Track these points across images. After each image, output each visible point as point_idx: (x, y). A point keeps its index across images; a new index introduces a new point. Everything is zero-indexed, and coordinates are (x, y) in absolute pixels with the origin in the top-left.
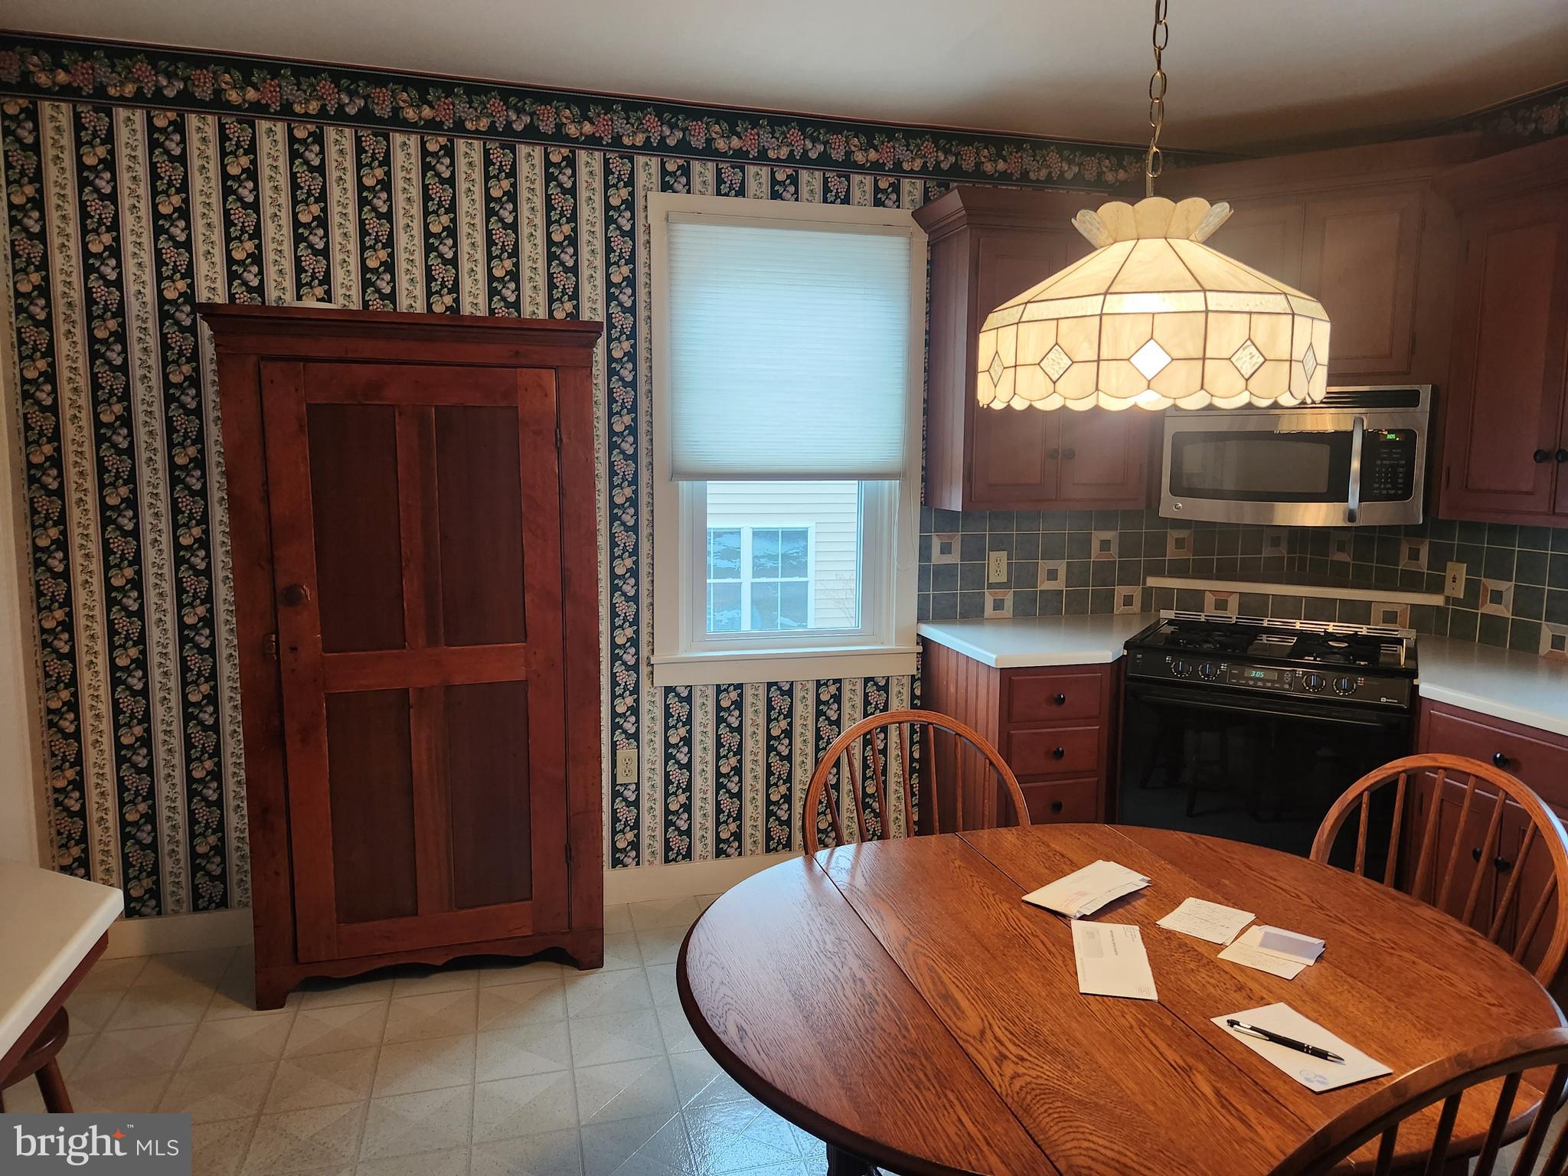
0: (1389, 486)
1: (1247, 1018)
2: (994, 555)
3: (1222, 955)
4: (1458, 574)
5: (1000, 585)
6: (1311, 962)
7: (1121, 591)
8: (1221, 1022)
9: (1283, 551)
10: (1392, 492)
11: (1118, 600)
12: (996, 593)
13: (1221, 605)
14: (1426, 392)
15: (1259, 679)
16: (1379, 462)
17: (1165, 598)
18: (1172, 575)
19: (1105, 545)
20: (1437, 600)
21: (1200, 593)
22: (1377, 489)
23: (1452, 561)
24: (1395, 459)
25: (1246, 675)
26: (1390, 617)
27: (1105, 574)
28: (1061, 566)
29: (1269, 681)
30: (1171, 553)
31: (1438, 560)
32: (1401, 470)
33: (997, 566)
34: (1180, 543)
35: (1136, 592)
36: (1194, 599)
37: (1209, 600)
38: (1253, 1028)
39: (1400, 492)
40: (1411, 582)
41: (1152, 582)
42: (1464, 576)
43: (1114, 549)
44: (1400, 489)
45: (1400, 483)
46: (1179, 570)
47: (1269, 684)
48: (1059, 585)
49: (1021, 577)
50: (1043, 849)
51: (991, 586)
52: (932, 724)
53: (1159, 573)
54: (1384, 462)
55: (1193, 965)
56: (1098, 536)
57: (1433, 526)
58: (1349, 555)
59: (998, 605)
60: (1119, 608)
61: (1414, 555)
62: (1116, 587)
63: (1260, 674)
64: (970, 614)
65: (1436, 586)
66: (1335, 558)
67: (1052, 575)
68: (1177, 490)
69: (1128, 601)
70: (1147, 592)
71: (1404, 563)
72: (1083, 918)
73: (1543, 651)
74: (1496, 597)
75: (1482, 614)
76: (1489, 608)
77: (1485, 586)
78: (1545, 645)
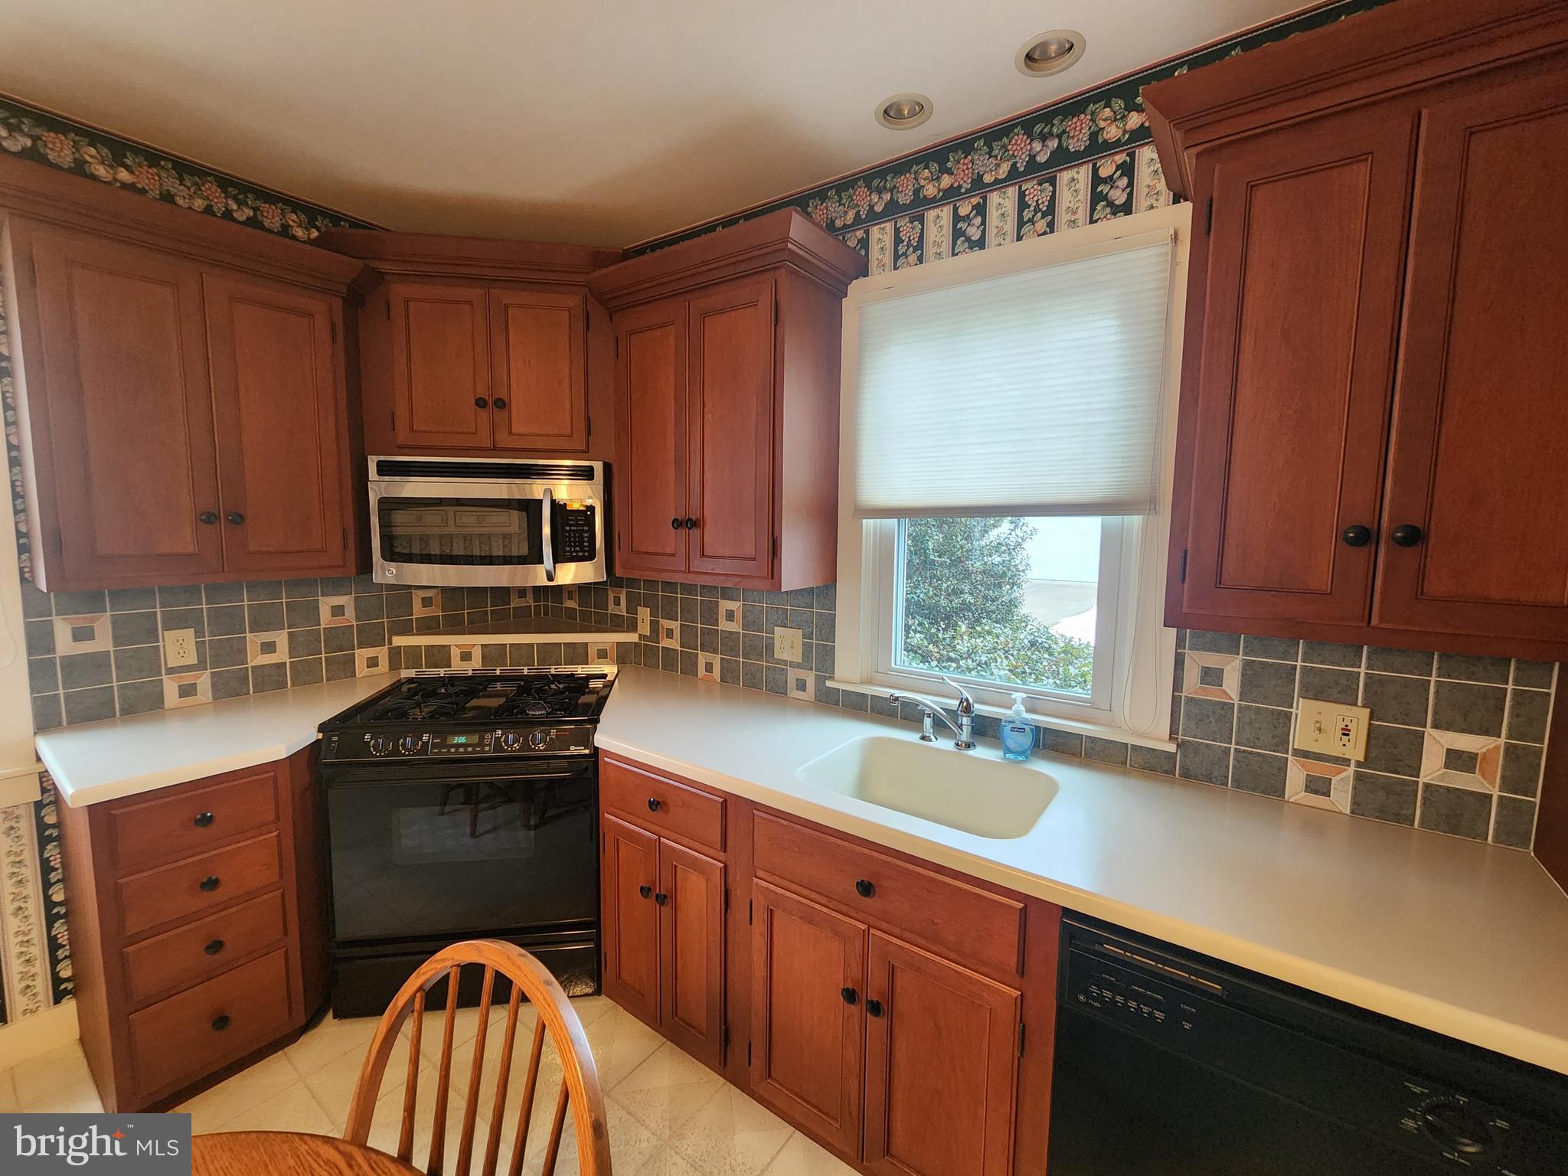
0: (578, 549)
4: (644, 614)
7: (362, 655)
10: (581, 554)
13: (466, 656)
14: (598, 466)
16: (568, 528)
17: (413, 655)
18: (420, 632)
20: (632, 638)
21: (446, 649)
22: (568, 551)
23: (641, 606)
24: (579, 525)
26: (603, 654)
31: (632, 608)
32: (586, 535)
35: (382, 653)
36: (440, 655)
37: (455, 653)
39: (586, 554)
40: (618, 624)
41: (398, 641)
42: (649, 618)
43: (349, 614)
44: (586, 551)
45: (586, 547)
46: (429, 626)
54: (572, 528)
57: (613, 579)
61: (617, 602)
62: (357, 651)
65: (632, 627)
69: (372, 662)
70: (394, 652)
71: (612, 609)
73: (700, 675)
74: (670, 633)
75: (662, 647)
76: (666, 643)
77: (662, 626)
78: (701, 671)
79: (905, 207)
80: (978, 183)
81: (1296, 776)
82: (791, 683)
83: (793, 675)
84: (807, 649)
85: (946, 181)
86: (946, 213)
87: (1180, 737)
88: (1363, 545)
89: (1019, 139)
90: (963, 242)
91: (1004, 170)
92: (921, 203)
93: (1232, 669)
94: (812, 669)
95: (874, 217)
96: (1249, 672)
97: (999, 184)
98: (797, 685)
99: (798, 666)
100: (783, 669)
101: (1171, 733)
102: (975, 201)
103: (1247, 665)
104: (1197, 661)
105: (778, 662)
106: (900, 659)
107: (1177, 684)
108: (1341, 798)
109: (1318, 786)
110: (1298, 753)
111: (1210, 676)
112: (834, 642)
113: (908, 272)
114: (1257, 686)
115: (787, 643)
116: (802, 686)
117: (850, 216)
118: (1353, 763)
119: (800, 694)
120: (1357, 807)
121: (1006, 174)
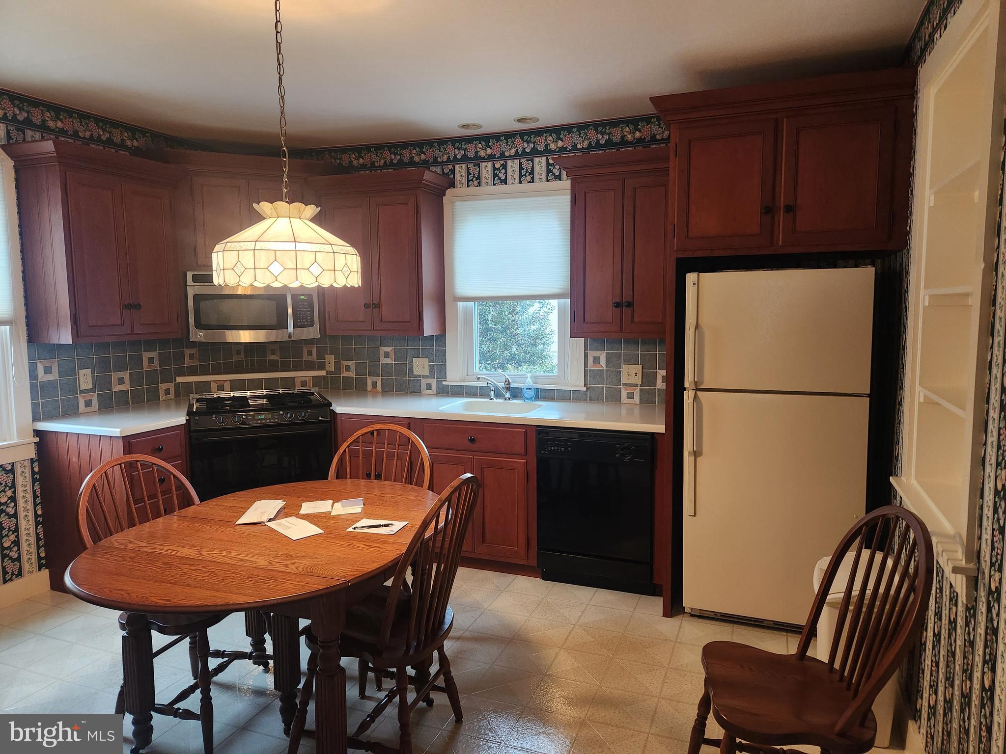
0: (305, 322)
1: (358, 525)
2: (82, 372)
3: (331, 515)
4: (330, 359)
5: (88, 391)
6: (363, 506)
7: (163, 387)
8: (350, 529)
9: (242, 357)
10: (306, 325)
11: (161, 393)
12: (85, 396)
13: (221, 388)
15: (262, 419)
17: (187, 387)
18: (189, 375)
19: (151, 360)
20: (323, 373)
21: (208, 383)
22: (299, 322)
23: (327, 354)
24: (305, 308)
25: (256, 418)
26: (304, 384)
27: (153, 378)
28: (126, 375)
29: (267, 419)
30: (188, 362)
31: (321, 354)
32: (309, 313)
33: (85, 380)
34: (192, 356)
35: (171, 386)
36: (205, 387)
37: (214, 387)
38: (362, 527)
39: (309, 324)
40: (310, 366)
41: (180, 380)
42: (333, 361)
43: (157, 363)
45: (309, 321)
46: (193, 372)
47: (268, 421)
48: (126, 386)
49: (101, 384)
50: (222, 508)
51: (82, 392)
52: (138, 461)
53: (182, 374)
54: (300, 309)
55: (325, 520)
56: (146, 356)
57: (323, 339)
58: (277, 356)
59: (88, 404)
60: (162, 397)
61: (310, 353)
62: (160, 385)
63: (263, 417)
64: (70, 412)
65: (321, 367)
66: (270, 358)
67: (121, 381)
68: (199, 326)
69: (167, 392)
70: (177, 386)
71: (306, 358)
72: (270, 520)
73: (369, 389)
74: (348, 368)
75: (343, 377)
76: (346, 374)
77: (342, 364)
78: (369, 387)
79: (471, 159)
80: (502, 155)
81: (624, 394)
82: (423, 386)
83: (424, 382)
84: (431, 368)
85: (489, 151)
86: (490, 165)
87: (588, 385)
88: (618, 307)
89: (518, 140)
90: (497, 179)
91: (513, 152)
92: (477, 160)
93: (603, 356)
94: (434, 378)
95: (456, 160)
96: (608, 357)
97: (511, 157)
98: (427, 387)
99: (427, 377)
100: (418, 380)
101: (585, 385)
102: (502, 162)
103: (607, 354)
104: (592, 354)
105: (416, 376)
106: (477, 368)
107: (586, 365)
108: (637, 399)
109: (630, 396)
110: (625, 385)
111: (597, 360)
112: (446, 363)
113: (472, 190)
114: (611, 362)
115: (420, 366)
116: (429, 387)
117: (445, 158)
118: (639, 385)
119: (429, 391)
120: (642, 401)
121: (514, 153)
